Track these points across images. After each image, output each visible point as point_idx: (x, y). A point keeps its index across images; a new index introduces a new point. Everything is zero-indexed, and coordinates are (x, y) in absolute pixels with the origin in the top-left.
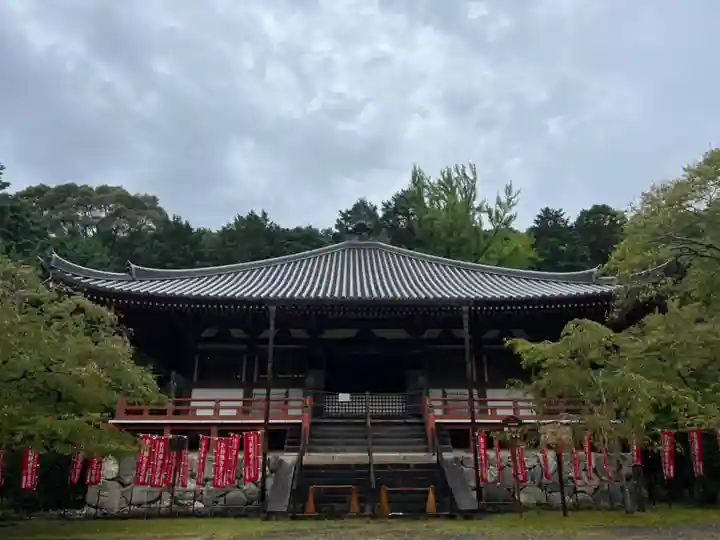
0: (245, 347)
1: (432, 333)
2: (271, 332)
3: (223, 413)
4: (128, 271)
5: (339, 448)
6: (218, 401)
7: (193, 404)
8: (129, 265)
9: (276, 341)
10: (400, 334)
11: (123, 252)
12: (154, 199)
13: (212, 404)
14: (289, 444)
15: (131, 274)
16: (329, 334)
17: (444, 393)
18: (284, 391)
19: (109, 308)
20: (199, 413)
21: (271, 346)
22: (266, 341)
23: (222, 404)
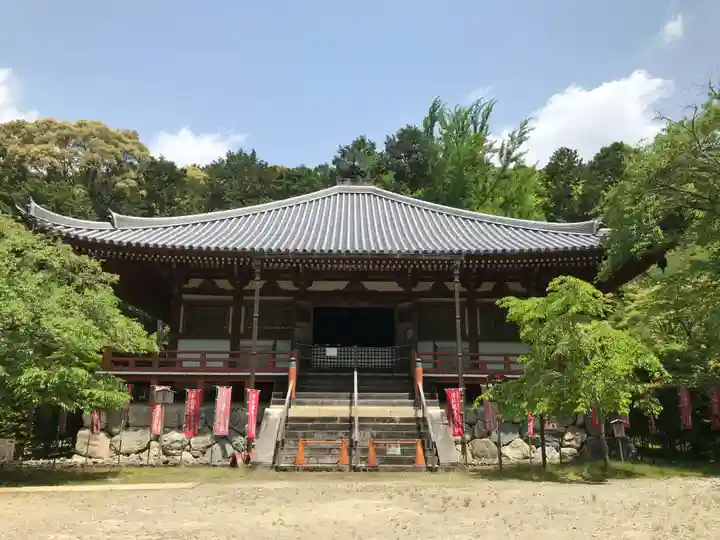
0: (231, 298)
1: (424, 286)
2: (257, 284)
3: (209, 364)
4: (109, 220)
5: (325, 400)
6: (203, 353)
7: (179, 356)
8: (110, 214)
9: (262, 293)
10: (392, 286)
11: (103, 200)
12: (134, 136)
13: (198, 356)
14: (276, 396)
15: (113, 224)
16: (319, 286)
17: (435, 347)
18: (270, 343)
19: (90, 256)
20: (185, 364)
21: (257, 298)
22: (252, 292)
23: (208, 356)
